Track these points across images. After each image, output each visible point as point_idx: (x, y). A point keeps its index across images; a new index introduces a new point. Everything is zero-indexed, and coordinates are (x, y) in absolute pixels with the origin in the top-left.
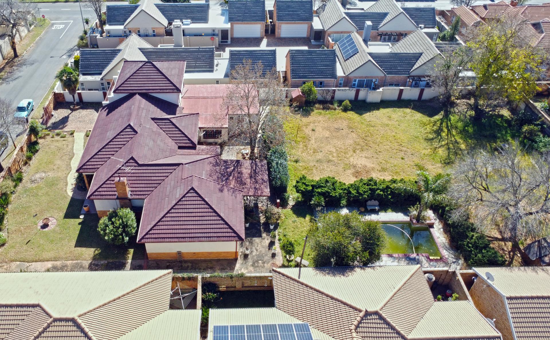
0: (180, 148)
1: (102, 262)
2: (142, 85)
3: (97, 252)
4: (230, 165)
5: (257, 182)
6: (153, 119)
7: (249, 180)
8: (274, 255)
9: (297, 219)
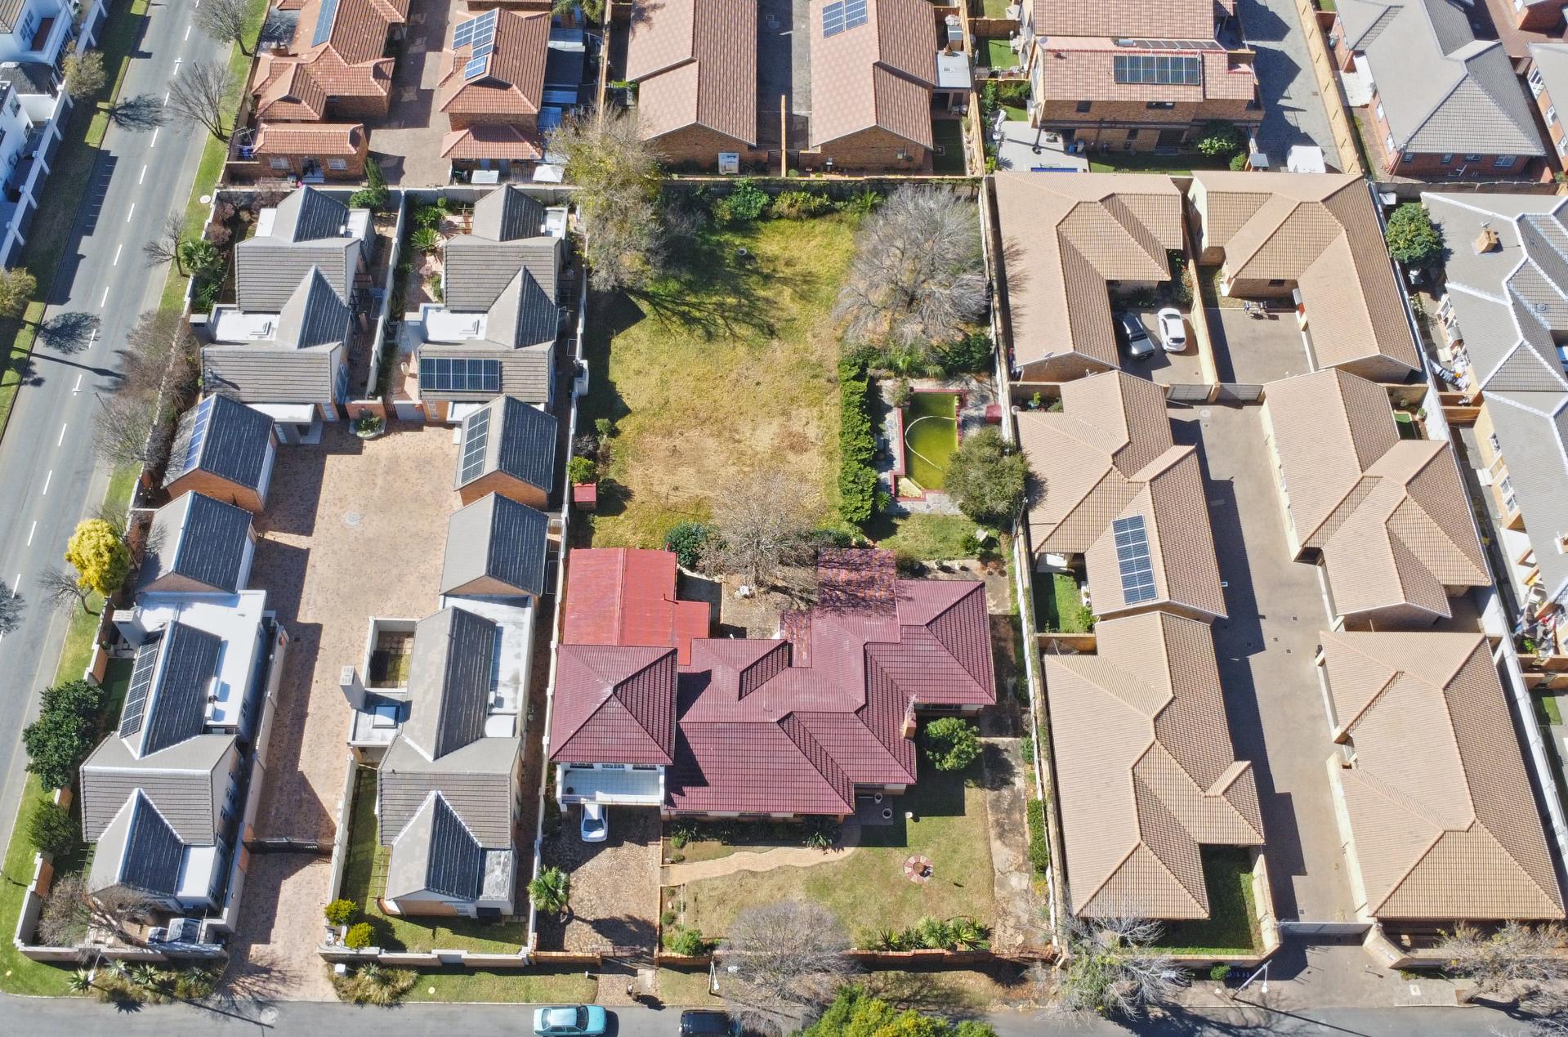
0: (790, 665)
1: (987, 775)
2: (662, 713)
3: (971, 784)
4: (831, 596)
5: (867, 563)
6: (740, 698)
7: (863, 573)
8: (964, 568)
9: (900, 535)
